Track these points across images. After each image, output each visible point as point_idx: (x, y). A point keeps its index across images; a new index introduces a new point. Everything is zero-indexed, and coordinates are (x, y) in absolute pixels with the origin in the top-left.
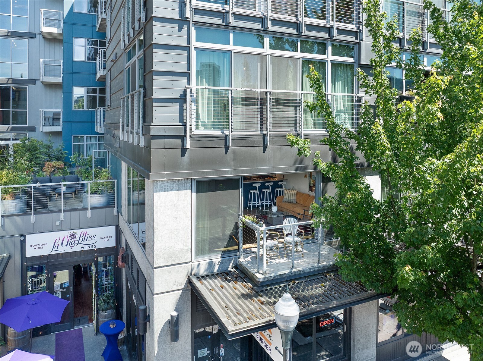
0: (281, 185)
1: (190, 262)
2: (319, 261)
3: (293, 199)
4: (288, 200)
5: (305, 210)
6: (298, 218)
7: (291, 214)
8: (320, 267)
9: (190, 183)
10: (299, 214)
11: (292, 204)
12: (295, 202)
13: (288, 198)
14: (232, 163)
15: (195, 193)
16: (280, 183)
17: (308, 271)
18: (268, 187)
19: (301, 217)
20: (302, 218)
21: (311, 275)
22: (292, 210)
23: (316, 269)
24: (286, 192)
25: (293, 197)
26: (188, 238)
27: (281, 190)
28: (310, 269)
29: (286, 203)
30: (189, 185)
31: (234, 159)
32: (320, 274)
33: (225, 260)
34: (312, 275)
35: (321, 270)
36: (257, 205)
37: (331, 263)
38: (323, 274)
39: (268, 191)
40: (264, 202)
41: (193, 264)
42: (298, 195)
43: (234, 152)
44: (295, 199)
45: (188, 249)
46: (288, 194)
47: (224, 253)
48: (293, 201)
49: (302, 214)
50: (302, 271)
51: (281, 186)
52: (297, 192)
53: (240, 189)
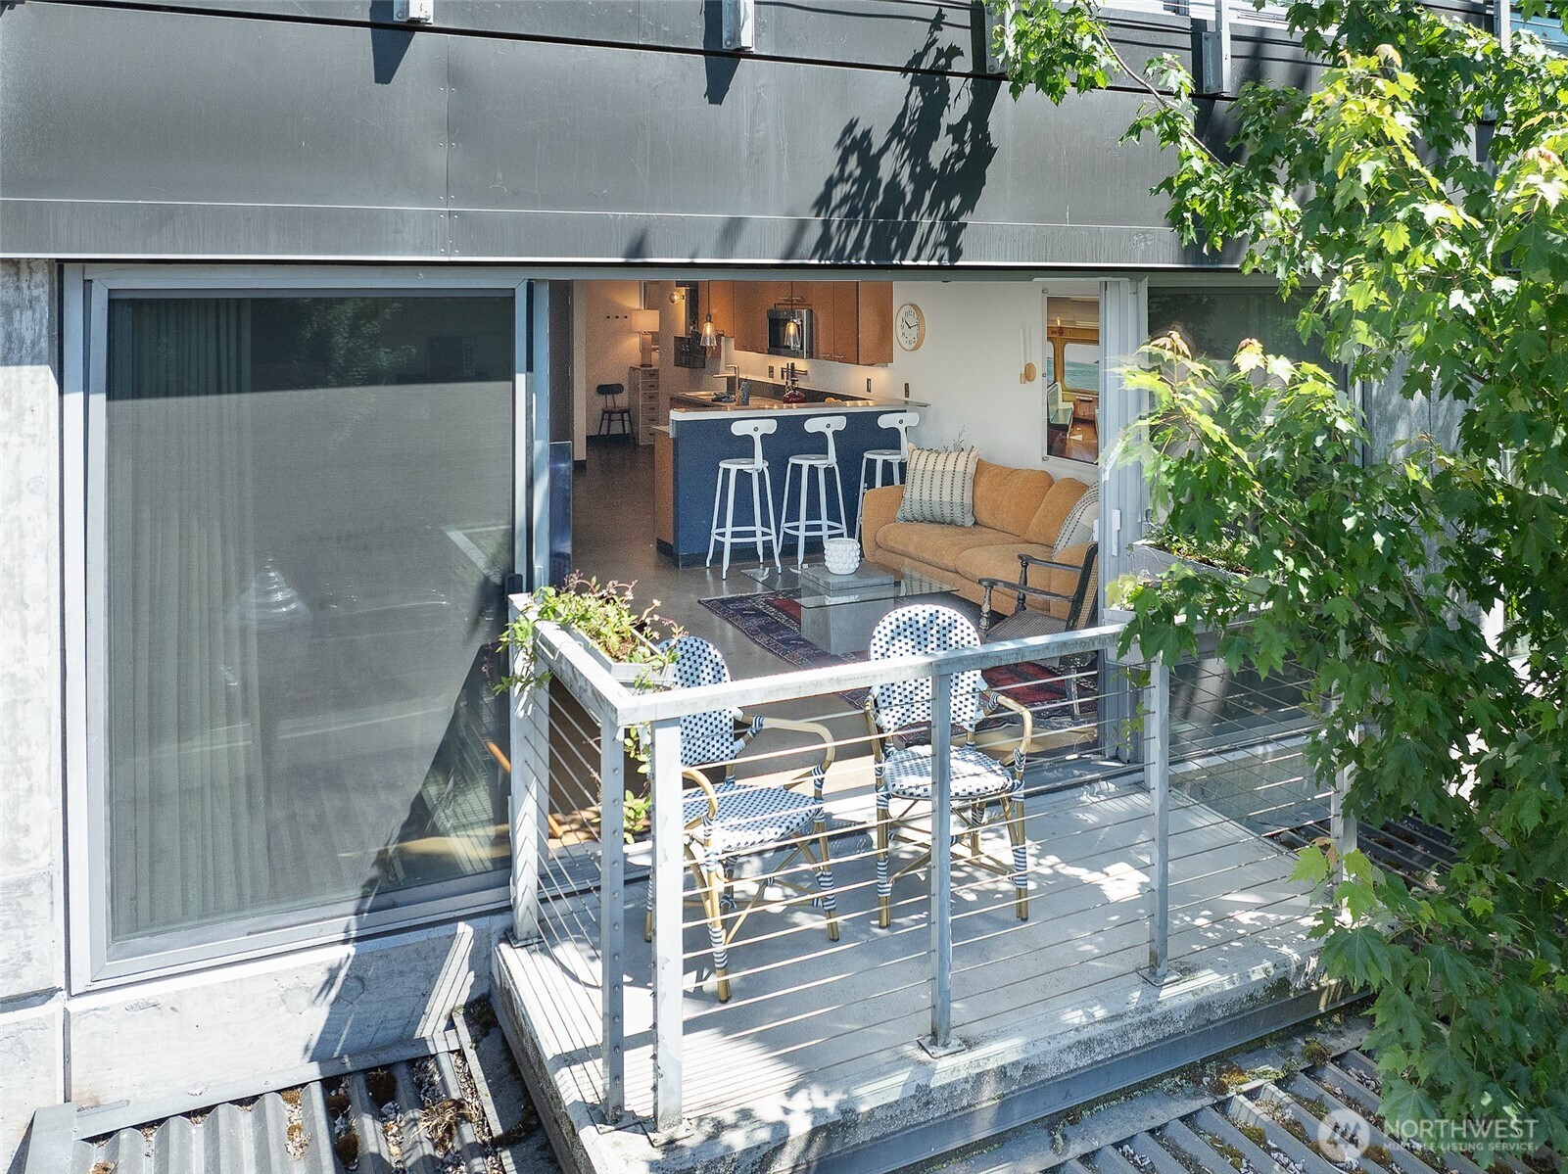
0: (895, 432)
1: (50, 993)
2: (1155, 961)
3: (957, 499)
4: (926, 510)
5: (1026, 561)
6: (986, 608)
7: (946, 588)
8: (1166, 1017)
9: (43, 309)
10: (992, 583)
11: (948, 530)
12: (969, 522)
13: (926, 498)
14: (438, 157)
15: (99, 400)
16: (884, 422)
17: (1072, 1061)
18: (817, 445)
19: (1006, 603)
20: (1009, 612)
21: (1096, 1101)
22: (948, 561)
23: (1138, 1039)
24: (918, 463)
25: (957, 492)
26: (23, 783)
27: (895, 459)
28: (1087, 1045)
29: (918, 527)
30: (33, 324)
31: (460, 127)
32: (1167, 1084)
33: (384, 955)
34: (1106, 1098)
35: (1174, 1043)
36: (759, 539)
37: (1257, 975)
38: (1192, 1074)
39: (820, 463)
40: (797, 528)
41: (75, 1006)
42: (984, 481)
43: (454, 76)
44: (968, 500)
45: (24, 886)
46: (928, 476)
47: (385, 899)
48: (957, 511)
49: (1007, 584)
50: (1017, 1074)
51: (891, 440)
52: (980, 466)
53: (521, 379)
